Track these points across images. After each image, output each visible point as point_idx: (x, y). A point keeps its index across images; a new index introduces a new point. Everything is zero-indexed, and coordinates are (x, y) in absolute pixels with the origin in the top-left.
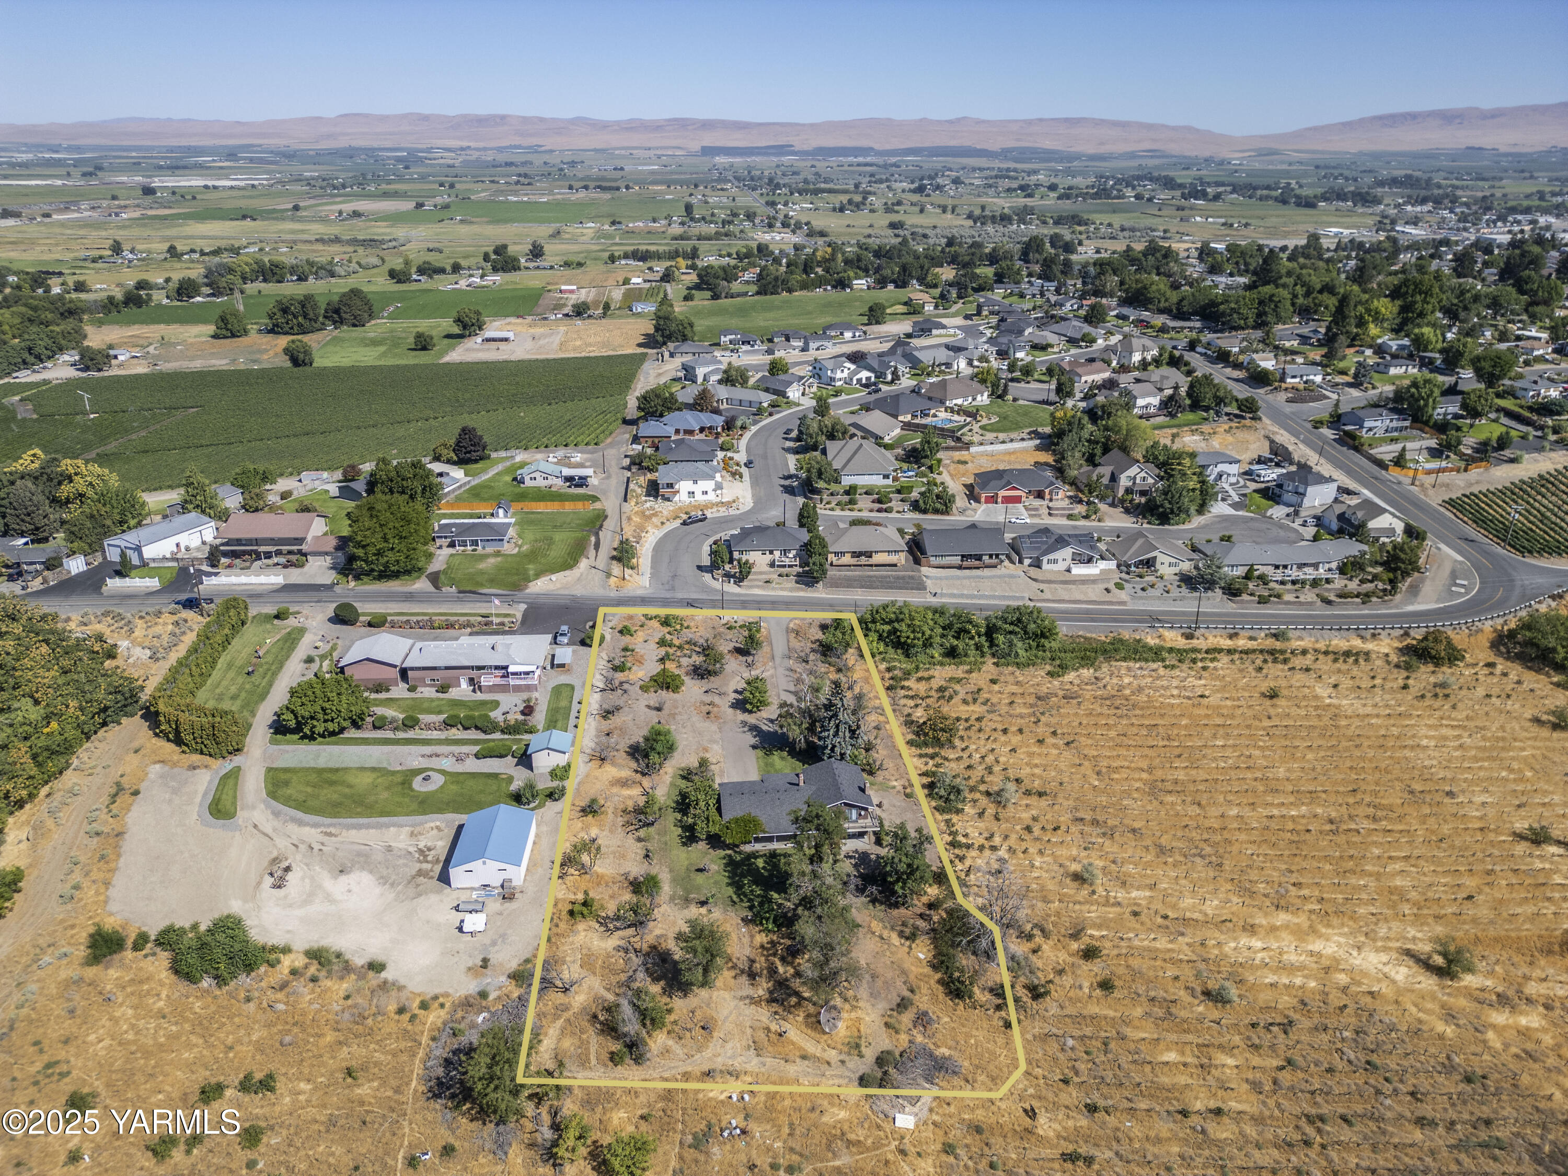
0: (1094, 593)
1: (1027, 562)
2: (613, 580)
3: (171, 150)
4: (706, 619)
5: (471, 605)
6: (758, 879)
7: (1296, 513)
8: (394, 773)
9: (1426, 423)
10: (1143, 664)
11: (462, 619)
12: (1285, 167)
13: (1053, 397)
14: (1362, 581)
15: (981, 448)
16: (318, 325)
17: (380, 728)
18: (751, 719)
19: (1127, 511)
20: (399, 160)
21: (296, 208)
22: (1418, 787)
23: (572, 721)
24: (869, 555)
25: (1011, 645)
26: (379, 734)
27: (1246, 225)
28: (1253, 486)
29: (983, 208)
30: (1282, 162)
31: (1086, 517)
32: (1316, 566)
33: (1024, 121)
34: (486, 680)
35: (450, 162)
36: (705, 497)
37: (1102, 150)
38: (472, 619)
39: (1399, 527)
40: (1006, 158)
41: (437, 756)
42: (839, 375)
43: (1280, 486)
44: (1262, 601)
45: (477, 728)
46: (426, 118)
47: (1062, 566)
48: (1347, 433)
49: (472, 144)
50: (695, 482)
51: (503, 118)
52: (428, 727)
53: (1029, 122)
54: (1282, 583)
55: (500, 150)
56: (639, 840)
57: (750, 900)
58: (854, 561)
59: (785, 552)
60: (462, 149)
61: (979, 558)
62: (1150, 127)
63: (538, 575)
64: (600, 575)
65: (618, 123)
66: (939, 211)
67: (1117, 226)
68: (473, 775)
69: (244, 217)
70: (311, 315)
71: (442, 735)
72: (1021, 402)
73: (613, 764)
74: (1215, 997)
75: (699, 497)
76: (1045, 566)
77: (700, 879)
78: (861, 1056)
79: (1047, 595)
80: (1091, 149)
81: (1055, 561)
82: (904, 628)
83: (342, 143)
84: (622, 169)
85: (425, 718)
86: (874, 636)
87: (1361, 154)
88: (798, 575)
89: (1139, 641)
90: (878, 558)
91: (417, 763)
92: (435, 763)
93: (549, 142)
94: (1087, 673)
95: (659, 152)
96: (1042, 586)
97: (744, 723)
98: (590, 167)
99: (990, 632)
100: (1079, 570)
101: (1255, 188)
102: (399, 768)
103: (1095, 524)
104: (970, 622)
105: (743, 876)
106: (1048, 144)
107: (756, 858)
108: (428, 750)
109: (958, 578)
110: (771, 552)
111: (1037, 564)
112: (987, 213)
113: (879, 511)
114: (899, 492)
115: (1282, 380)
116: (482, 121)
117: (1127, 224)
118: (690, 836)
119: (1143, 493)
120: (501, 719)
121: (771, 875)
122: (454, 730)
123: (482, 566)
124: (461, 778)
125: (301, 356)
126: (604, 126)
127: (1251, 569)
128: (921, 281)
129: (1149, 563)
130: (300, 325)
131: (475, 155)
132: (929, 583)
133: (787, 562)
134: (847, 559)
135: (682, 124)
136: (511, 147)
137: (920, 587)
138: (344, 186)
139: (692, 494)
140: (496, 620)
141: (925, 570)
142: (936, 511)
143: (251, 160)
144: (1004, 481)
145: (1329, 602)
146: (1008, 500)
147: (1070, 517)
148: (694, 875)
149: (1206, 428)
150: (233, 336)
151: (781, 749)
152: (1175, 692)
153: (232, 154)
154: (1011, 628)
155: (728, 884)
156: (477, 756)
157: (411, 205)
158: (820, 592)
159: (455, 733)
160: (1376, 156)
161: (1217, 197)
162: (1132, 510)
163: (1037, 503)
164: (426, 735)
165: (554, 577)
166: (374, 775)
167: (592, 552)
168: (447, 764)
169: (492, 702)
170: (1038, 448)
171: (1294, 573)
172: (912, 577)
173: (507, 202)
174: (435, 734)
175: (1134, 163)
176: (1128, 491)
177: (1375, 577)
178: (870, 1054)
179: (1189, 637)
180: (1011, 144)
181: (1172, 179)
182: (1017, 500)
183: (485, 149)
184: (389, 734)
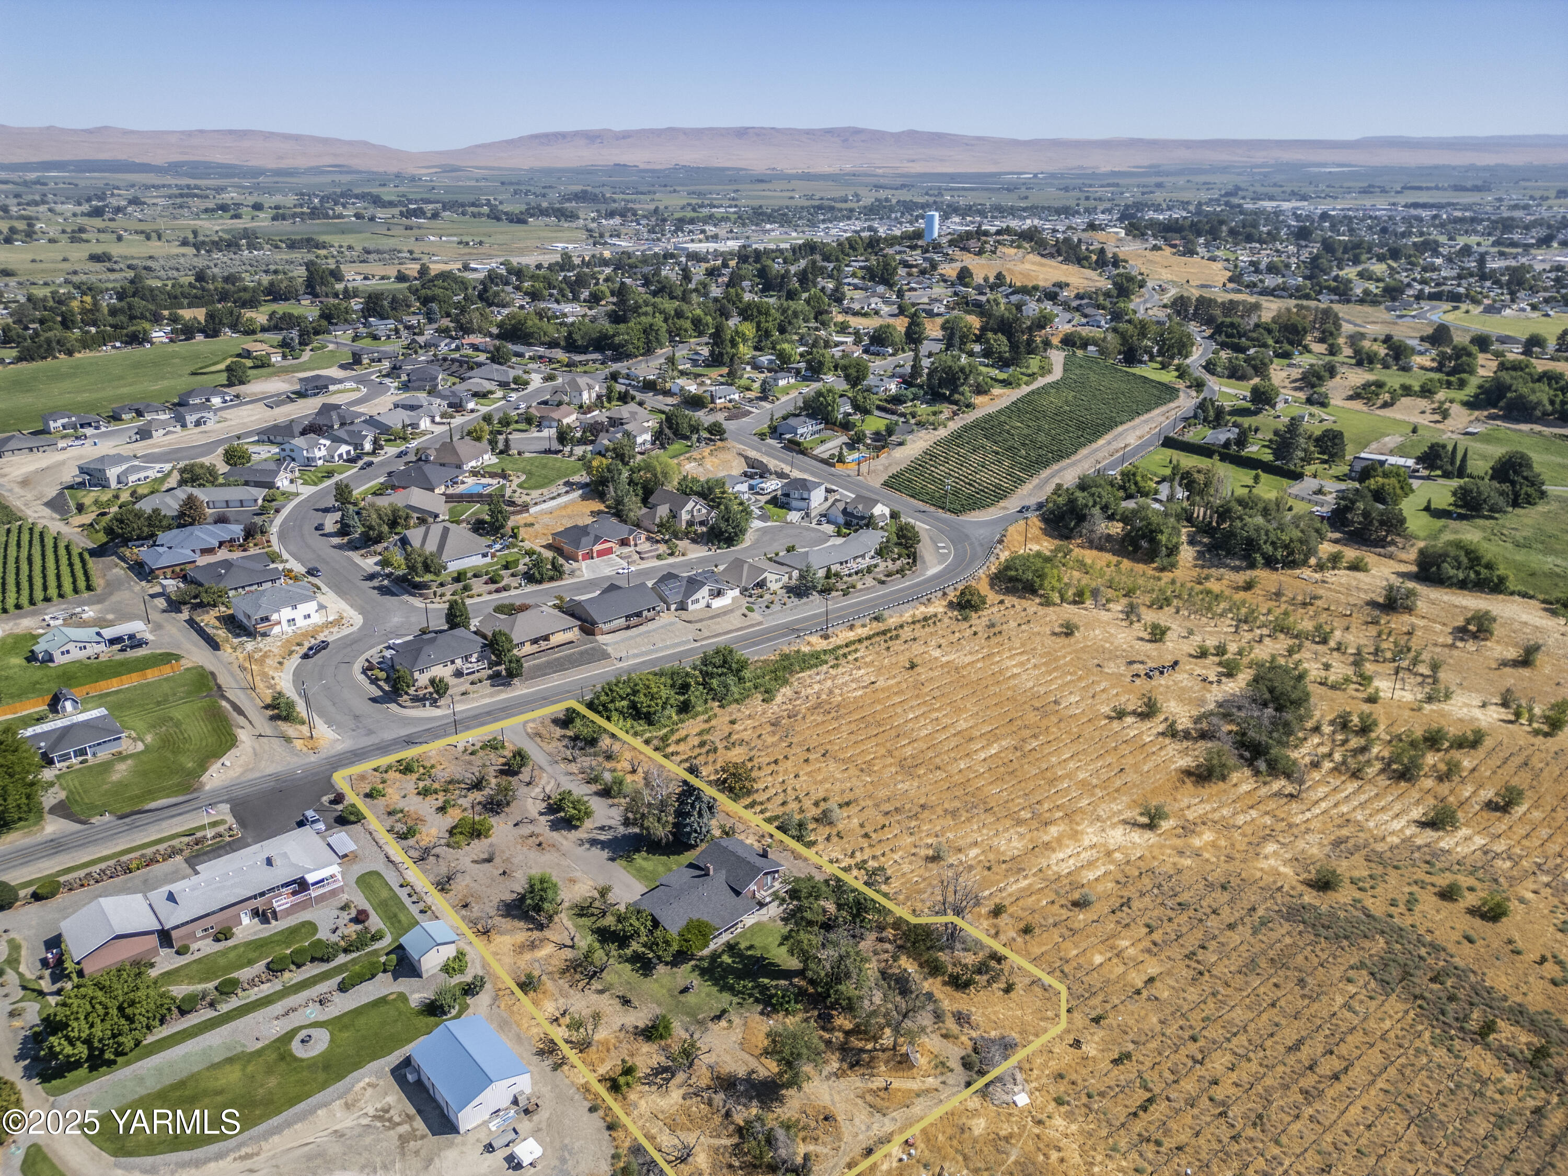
0: (735, 620)
1: (673, 607)
2: (298, 744)
4: (441, 752)
5: (156, 827)
6: (740, 975)
7: (807, 515)
8: (259, 1053)
9: (834, 424)
10: (815, 670)
11: (162, 847)
12: (473, 183)
13: (556, 446)
14: (894, 560)
15: (538, 508)
17: (189, 1012)
18: (581, 834)
19: (694, 541)
22: (1037, 705)
23: (414, 910)
24: (546, 638)
25: (726, 686)
26: (193, 1019)
27: (481, 243)
28: (764, 499)
29: (195, 233)
30: (470, 179)
31: (672, 554)
32: (863, 556)
33: (183, 132)
34: (282, 903)
37: (284, 164)
38: (175, 842)
39: (887, 511)
40: (178, 174)
41: (294, 1010)
42: (317, 454)
43: (787, 495)
44: (846, 593)
45: (313, 960)
47: (702, 604)
48: (790, 441)
50: (295, 607)
52: (252, 983)
53: (189, 134)
54: (850, 575)
56: (601, 992)
57: (751, 995)
58: (536, 648)
59: (466, 658)
61: (639, 614)
62: (326, 141)
63: (203, 767)
64: (277, 744)
66: (142, 237)
67: (359, 248)
68: (358, 1012)
71: (275, 986)
72: (527, 455)
73: (501, 933)
74: (1080, 904)
75: (301, 623)
76: (691, 607)
77: (690, 998)
78: (952, 1070)
79: (706, 633)
80: (272, 164)
81: (697, 601)
82: (643, 698)
85: (244, 974)
86: (615, 716)
87: (531, 170)
88: (490, 677)
89: (798, 652)
90: (556, 639)
91: (277, 1029)
92: (295, 1020)
94: (786, 691)
96: (698, 626)
97: (581, 843)
99: (705, 679)
100: (717, 603)
101: (463, 205)
102: (259, 1045)
103: (681, 559)
105: (724, 978)
106: (219, 157)
107: (720, 956)
108: (278, 1007)
109: (632, 638)
110: (453, 662)
111: (682, 607)
112: (201, 238)
113: (498, 591)
114: (506, 567)
115: (713, 402)
117: (371, 246)
118: (644, 965)
119: (702, 523)
120: (334, 938)
121: (745, 965)
122: (287, 975)
123: (115, 777)
124: (346, 1020)
127: (829, 570)
128: (234, 327)
129: (761, 585)
132: (610, 650)
133: (476, 667)
134: (531, 648)
137: (602, 655)
139: (293, 621)
140: (209, 833)
141: (599, 638)
142: (552, 579)
144: (592, 537)
145: (883, 582)
146: (601, 553)
147: (659, 557)
148: (682, 998)
149: (695, 454)
151: (639, 851)
152: (854, 685)
154: (720, 670)
155: (721, 991)
156: (343, 988)
158: (520, 689)
159: (290, 977)
160: (548, 172)
161: (435, 216)
162: (696, 540)
163: (626, 550)
164: (255, 993)
165: (225, 762)
166: (237, 1067)
167: (241, 720)
168: (313, 1013)
169: (304, 924)
170: (584, 498)
171: (854, 566)
172: (593, 649)
174: (266, 989)
175: (328, 179)
176: (690, 523)
177: (900, 556)
178: (955, 1064)
179: (826, 637)
180: (176, 158)
181: (378, 197)
182: (609, 551)
184: (206, 1014)
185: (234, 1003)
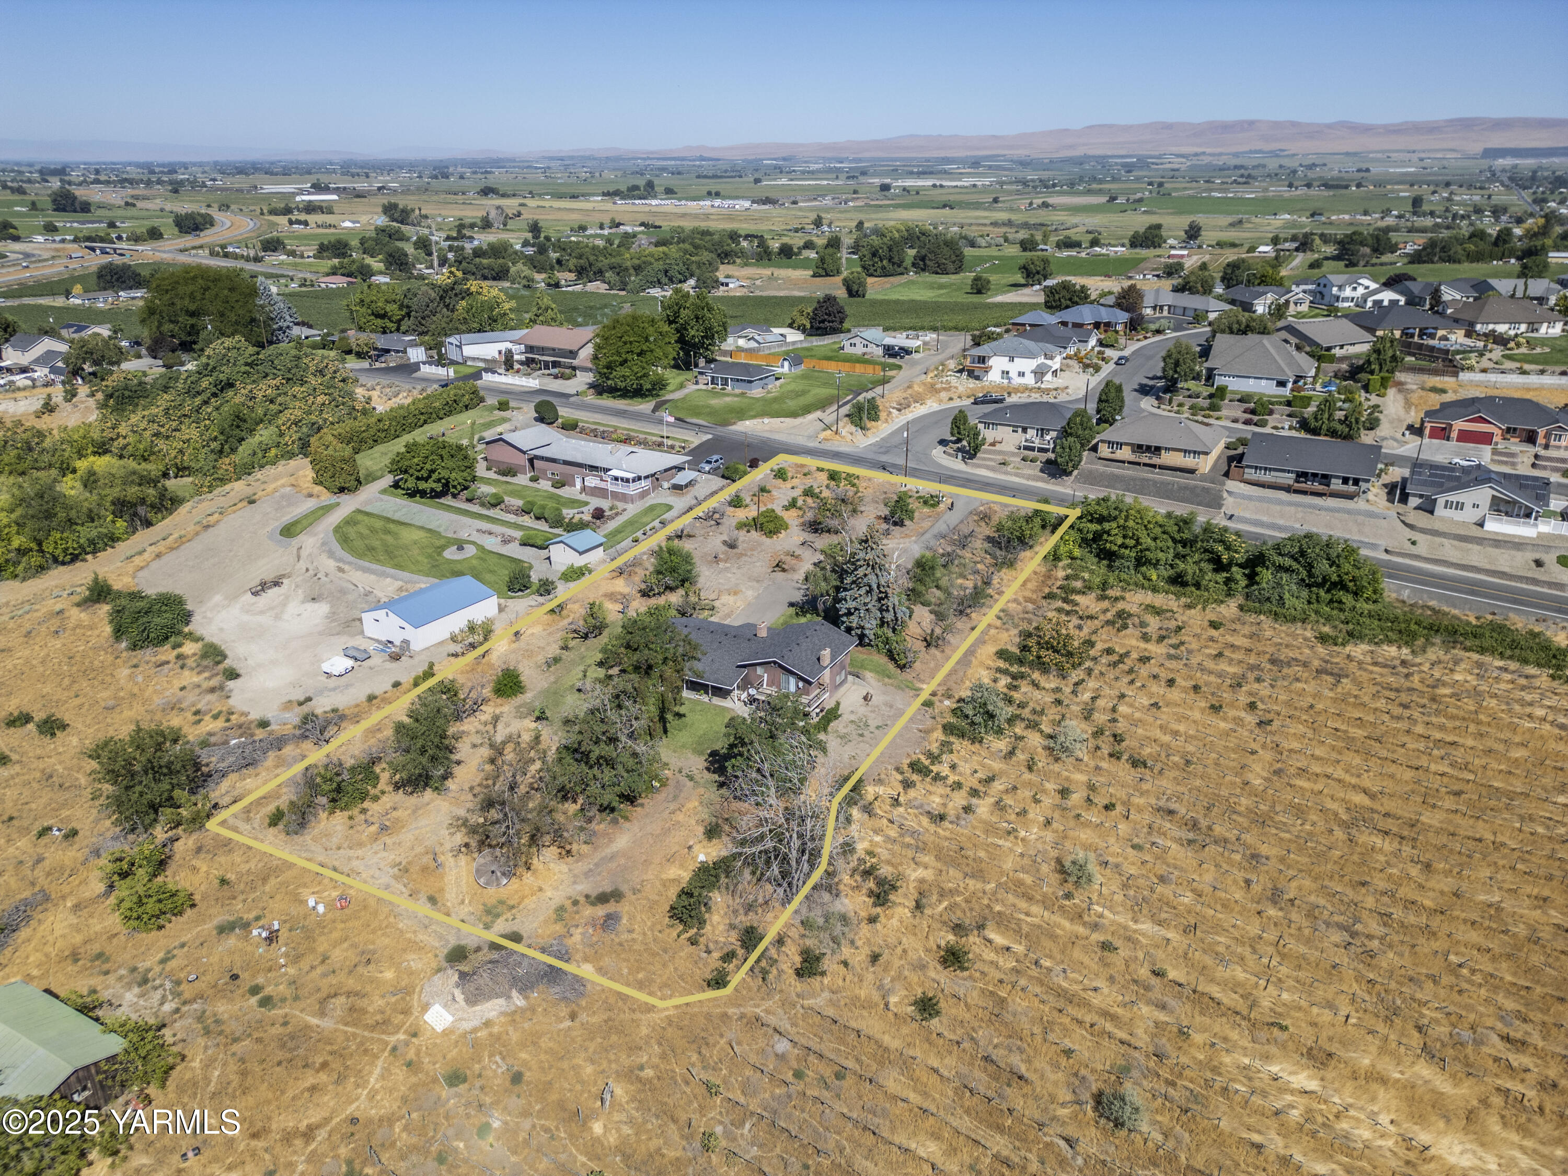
0: (1508, 562)
1: (1414, 502)
2: (826, 433)
3: (928, 160)
4: (884, 483)
8: (442, 538)
15: (1479, 375)
16: (901, 270)
17: (470, 501)
20: (1124, 165)
21: (996, 200)
24: (1157, 451)
25: (1279, 586)
26: (465, 506)
34: (590, 481)
35: (1176, 166)
36: (1021, 380)
38: (650, 438)
41: (490, 533)
42: (1348, 292)
45: (545, 519)
46: (1169, 127)
47: (1469, 515)
49: (1208, 150)
50: (1012, 359)
51: (1251, 123)
52: (508, 509)
55: (1236, 155)
56: (564, 648)
58: (1132, 458)
59: (1042, 432)
60: (1196, 155)
61: (1325, 481)
63: (759, 416)
64: (818, 427)
65: (1385, 127)
68: (501, 557)
69: (945, 206)
70: (896, 260)
71: (514, 519)
75: (1014, 378)
76: (1440, 510)
79: (1421, 550)
81: (1460, 506)
83: (1079, 152)
84: (1368, 170)
88: (1046, 462)
89: (1536, 635)
90: (1167, 458)
91: (468, 535)
92: (482, 538)
93: (1293, 147)
94: (1392, 651)
95: (1423, 155)
96: (1419, 537)
98: (1332, 170)
99: (1255, 563)
100: (1499, 526)
102: (450, 535)
104: (1222, 542)
108: (486, 526)
109: (1280, 503)
110: (1025, 430)
111: (1428, 508)
113: (1247, 422)
116: (1226, 128)
120: (570, 516)
122: (526, 517)
123: (714, 401)
124: (487, 556)
125: (855, 287)
126: (1367, 129)
130: (883, 268)
131: (1206, 160)
132: (1230, 501)
133: (1040, 444)
134: (1125, 453)
135: (1466, 125)
136: (1251, 152)
137: (1216, 503)
138: (1054, 185)
139: (1005, 373)
140: (668, 442)
141: (1234, 485)
143: (990, 167)
144: (1470, 410)
146: (1467, 436)
150: (827, 275)
153: (976, 164)
154: (1288, 562)
157: (1103, 199)
158: (1062, 486)
159: (527, 521)
164: (498, 514)
165: (766, 420)
166: (425, 535)
167: (833, 408)
168: (491, 542)
172: (1204, 489)
173: (1210, 198)
174: (511, 518)
182: (1485, 437)
183: (1220, 154)
184: (472, 508)
185: (492, 513)
